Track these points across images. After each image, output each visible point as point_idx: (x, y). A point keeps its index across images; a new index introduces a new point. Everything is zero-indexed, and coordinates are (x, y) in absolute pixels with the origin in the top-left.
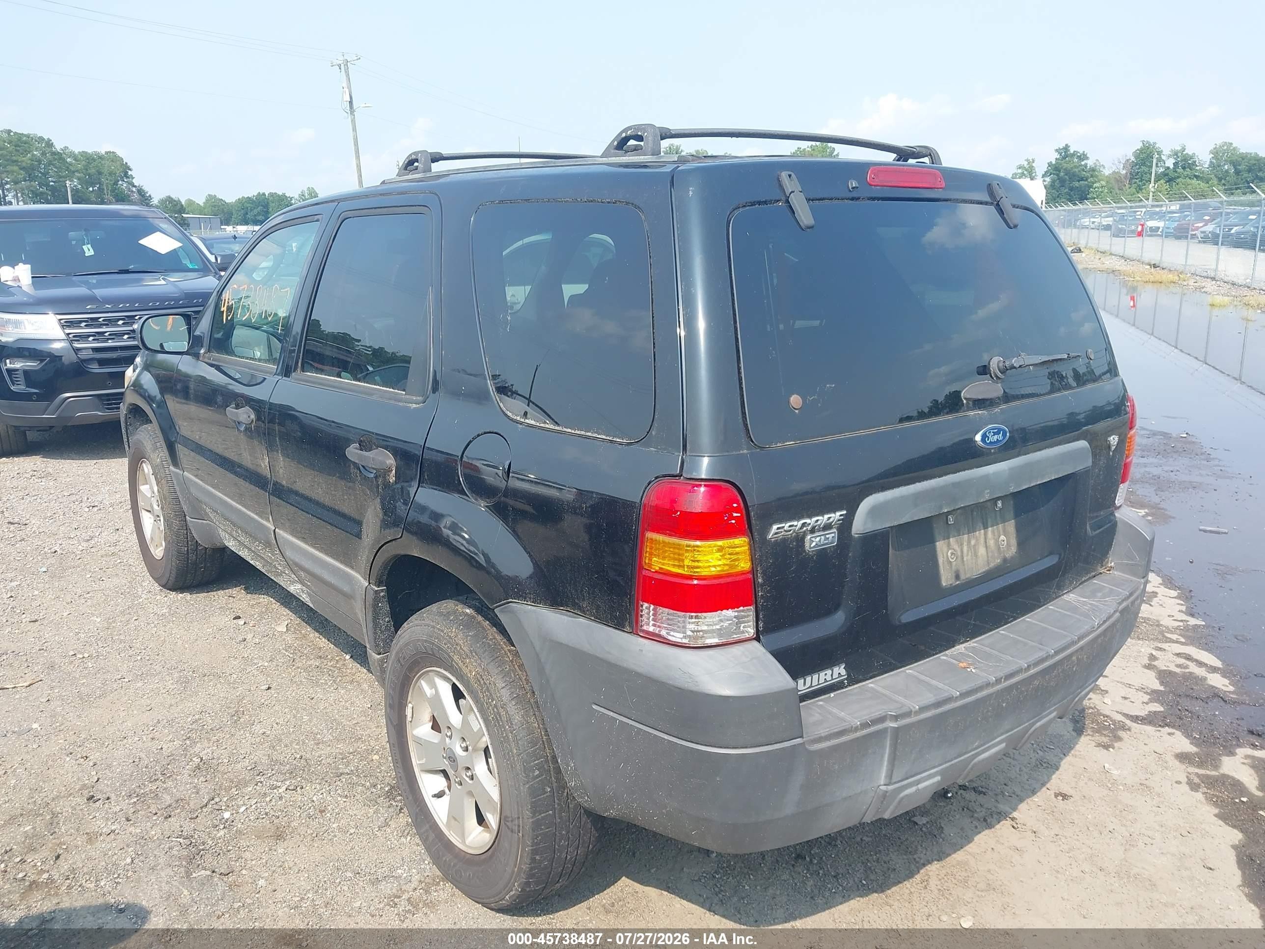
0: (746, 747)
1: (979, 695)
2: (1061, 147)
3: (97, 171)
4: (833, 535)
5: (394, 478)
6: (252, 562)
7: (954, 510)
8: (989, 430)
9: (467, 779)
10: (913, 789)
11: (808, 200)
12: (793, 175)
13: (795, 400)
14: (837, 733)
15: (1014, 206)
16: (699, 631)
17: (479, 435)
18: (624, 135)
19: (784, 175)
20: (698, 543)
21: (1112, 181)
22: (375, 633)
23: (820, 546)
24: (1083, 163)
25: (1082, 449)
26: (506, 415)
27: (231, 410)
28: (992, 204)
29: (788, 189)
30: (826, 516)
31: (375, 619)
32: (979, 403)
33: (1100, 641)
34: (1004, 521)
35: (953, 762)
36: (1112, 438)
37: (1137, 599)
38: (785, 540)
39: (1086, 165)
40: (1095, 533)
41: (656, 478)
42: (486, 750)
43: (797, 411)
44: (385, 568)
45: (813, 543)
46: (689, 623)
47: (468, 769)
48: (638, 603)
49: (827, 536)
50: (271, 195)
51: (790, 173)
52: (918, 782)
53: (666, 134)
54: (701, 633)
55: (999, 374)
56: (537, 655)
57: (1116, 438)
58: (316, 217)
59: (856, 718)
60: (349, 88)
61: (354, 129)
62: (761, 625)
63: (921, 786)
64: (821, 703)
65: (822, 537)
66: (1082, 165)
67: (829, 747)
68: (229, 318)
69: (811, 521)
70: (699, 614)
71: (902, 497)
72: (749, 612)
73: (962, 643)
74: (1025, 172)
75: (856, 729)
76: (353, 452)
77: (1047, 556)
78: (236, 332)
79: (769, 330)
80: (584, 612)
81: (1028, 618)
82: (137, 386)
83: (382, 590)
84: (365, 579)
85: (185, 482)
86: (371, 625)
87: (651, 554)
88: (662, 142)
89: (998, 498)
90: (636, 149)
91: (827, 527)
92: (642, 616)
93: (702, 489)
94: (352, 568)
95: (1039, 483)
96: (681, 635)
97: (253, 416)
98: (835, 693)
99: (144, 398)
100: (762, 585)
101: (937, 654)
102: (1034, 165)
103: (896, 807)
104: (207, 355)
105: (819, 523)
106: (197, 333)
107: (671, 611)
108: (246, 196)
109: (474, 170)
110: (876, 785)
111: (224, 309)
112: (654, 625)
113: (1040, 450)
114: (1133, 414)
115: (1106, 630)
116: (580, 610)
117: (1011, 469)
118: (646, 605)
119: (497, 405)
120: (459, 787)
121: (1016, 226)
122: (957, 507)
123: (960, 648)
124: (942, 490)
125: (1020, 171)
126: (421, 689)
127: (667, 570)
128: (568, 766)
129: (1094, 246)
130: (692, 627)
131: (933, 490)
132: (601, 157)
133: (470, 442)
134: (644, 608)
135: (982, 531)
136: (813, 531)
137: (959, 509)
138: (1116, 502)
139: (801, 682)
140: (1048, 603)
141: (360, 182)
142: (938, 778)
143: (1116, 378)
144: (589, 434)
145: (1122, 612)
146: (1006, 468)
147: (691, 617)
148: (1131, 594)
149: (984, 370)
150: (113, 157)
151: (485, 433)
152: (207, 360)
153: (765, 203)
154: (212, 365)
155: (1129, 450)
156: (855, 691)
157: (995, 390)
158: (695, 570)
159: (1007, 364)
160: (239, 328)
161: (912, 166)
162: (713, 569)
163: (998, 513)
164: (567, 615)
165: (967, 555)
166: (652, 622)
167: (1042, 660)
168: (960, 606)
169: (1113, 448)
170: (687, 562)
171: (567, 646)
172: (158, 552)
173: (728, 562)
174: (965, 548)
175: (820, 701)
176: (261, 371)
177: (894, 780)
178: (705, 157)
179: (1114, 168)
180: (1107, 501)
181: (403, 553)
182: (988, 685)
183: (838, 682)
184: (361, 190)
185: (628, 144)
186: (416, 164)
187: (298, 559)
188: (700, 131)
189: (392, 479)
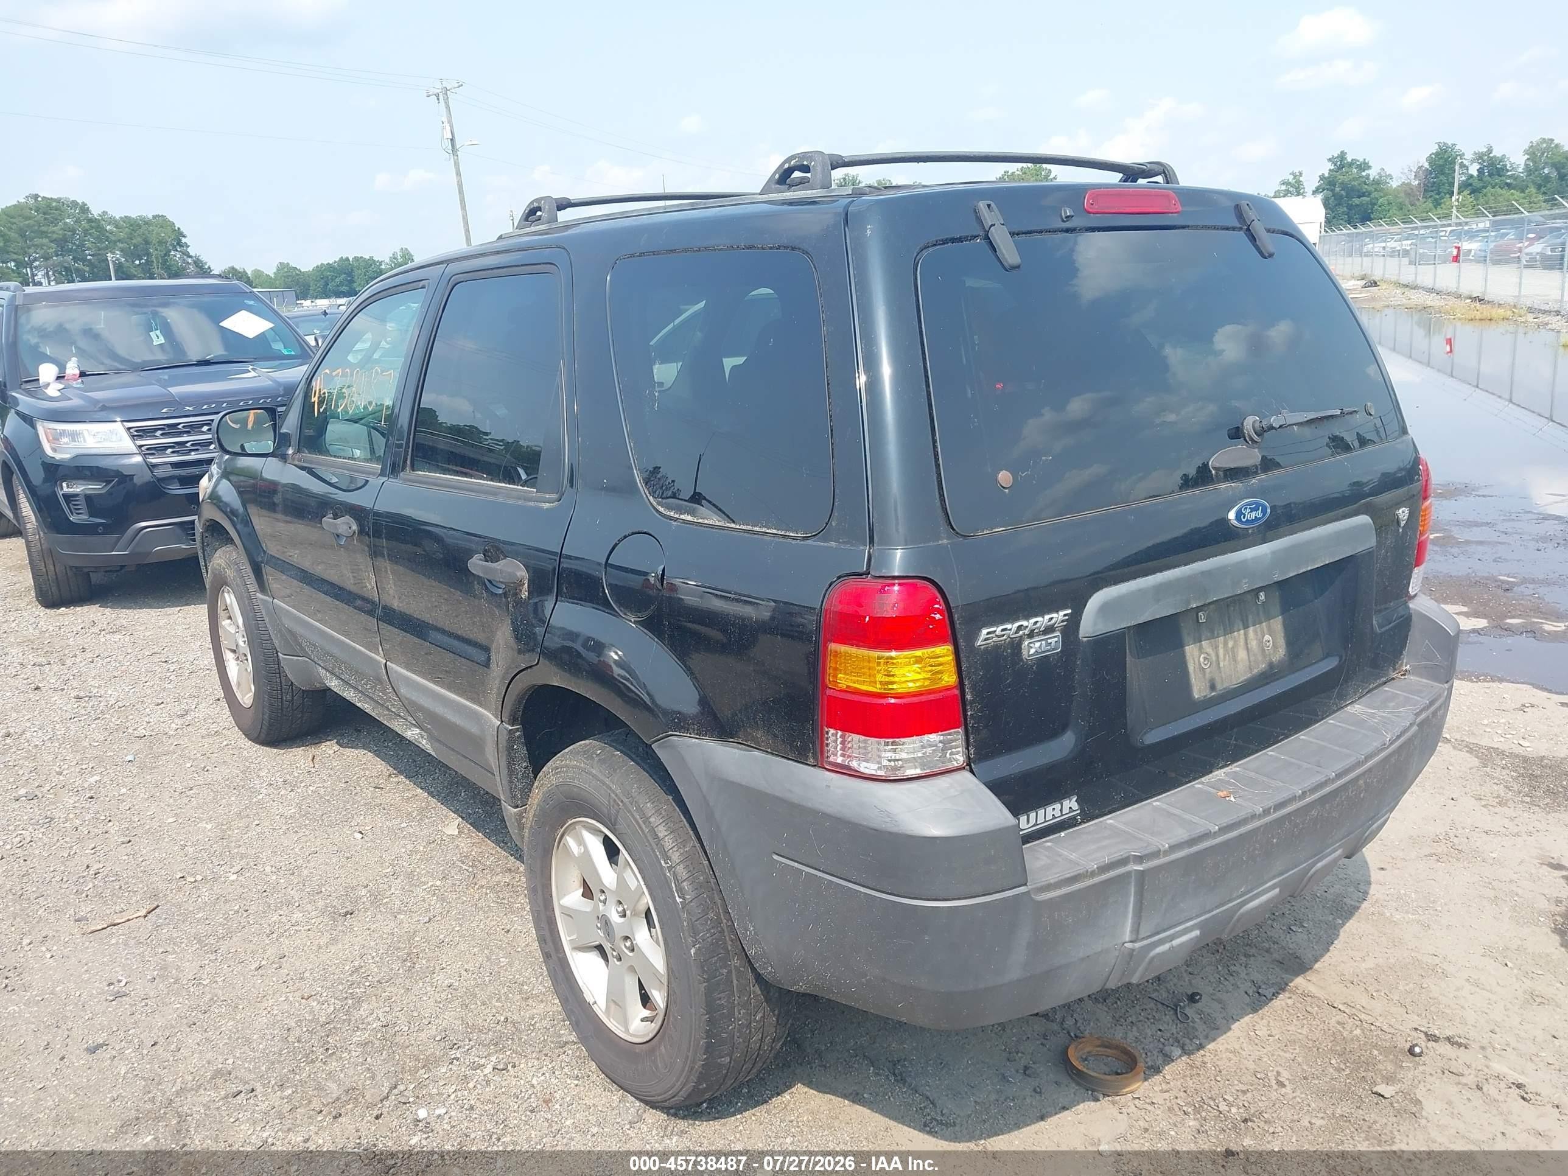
0: (959, 899)
1: (1243, 829)
2: (1336, 155)
3: (144, 240)
4: (1056, 639)
5: (527, 593)
6: (359, 705)
7: (1204, 605)
8: (1245, 506)
9: (626, 951)
10: (1166, 946)
11: (1012, 234)
12: (993, 204)
13: (1004, 477)
14: (1068, 879)
15: (1268, 231)
16: (898, 760)
17: (625, 537)
18: (786, 166)
19: (982, 205)
20: (893, 654)
21: (1402, 195)
22: (511, 782)
23: (1041, 653)
24: (1364, 174)
25: (1362, 527)
26: (657, 511)
27: (327, 520)
28: (1241, 229)
29: (987, 223)
30: (1047, 617)
31: (510, 764)
32: (1233, 474)
33: (1393, 760)
34: (1269, 618)
35: (1214, 913)
36: (1400, 511)
37: (1439, 708)
38: (997, 647)
39: (1368, 175)
40: (1383, 630)
41: (839, 578)
42: (648, 913)
43: (1007, 491)
44: (520, 702)
45: (1033, 649)
46: (885, 751)
47: (627, 938)
48: (822, 729)
49: (1049, 641)
50: (356, 259)
51: (989, 202)
52: (1172, 938)
53: (838, 163)
54: (900, 763)
55: (1255, 437)
56: (704, 797)
57: (1406, 510)
58: (422, 283)
59: (1092, 861)
60: (450, 122)
61: (458, 174)
62: (972, 751)
63: (1176, 942)
64: (1049, 844)
65: (1043, 642)
66: (1362, 177)
67: (1060, 897)
68: (321, 410)
69: (1028, 623)
70: (897, 740)
71: (1139, 590)
72: (957, 736)
73: (1221, 768)
74: (1291, 189)
75: (1093, 874)
76: (476, 564)
77: (1323, 659)
78: (329, 427)
79: (969, 395)
80: (757, 743)
81: (1302, 736)
82: (214, 497)
83: (517, 730)
84: (496, 717)
85: (275, 611)
86: (505, 771)
87: (836, 669)
88: (833, 172)
89: (1260, 589)
90: (802, 182)
91: (1049, 630)
92: (827, 745)
93: (896, 588)
94: (481, 705)
95: (1309, 568)
96: (876, 766)
97: (355, 527)
98: (1066, 832)
99: (225, 513)
100: (972, 702)
101: (1190, 782)
102: (1301, 179)
103: (1146, 970)
104: (297, 456)
105: (1038, 625)
106: (284, 430)
107: (863, 738)
108: (325, 263)
109: (609, 217)
110: (1120, 941)
111: (315, 399)
112: (843, 755)
113: (1311, 528)
114: (1427, 481)
115: (1401, 747)
116: (752, 740)
117: (1273, 553)
118: (832, 731)
119: (646, 499)
120: (618, 963)
121: (1271, 255)
122: (1208, 601)
123: (1219, 774)
124: (1190, 580)
125: (1284, 187)
126: (567, 848)
127: (855, 688)
128: (748, 930)
129: (1394, 278)
130: (889, 755)
131: (1178, 581)
132: (760, 194)
133: (616, 545)
134: (830, 734)
135: (1242, 632)
136: (1031, 635)
137: (1210, 603)
138: (1410, 590)
139: (1023, 819)
140: (1327, 716)
141: (468, 240)
142: (1197, 933)
143: (1404, 438)
144: (757, 529)
145: (1420, 725)
146: (1268, 552)
147: (887, 744)
148: (1432, 703)
149: (1236, 433)
150: (162, 222)
151: (633, 534)
152: (296, 462)
153: (960, 240)
154: (303, 468)
155: (1423, 526)
156: (1092, 828)
157: (1250, 457)
158: (890, 686)
159: (1265, 424)
160: (333, 422)
161: (1142, 186)
162: (911, 685)
163: (1261, 609)
164: (738, 748)
165: (1224, 660)
166: (840, 753)
167: (1321, 785)
168: (1216, 722)
169: (1403, 524)
170: (880, 677)
171: (740, 785)
172: (246, 698)
173: (929, 675)
174: (1221, 652)
175: (1047, 842)
176: (363, 473)
177: (1141, 936)
178: (885, 188)
179: (1404, 179)
180: (1398, 589)
181: (541, 682)
182: (1254, 817)
183: (1069, 818)
184: (470, 248)
185: (793, 176)
186: (539, 213)
187: (414, 696)
188: (879, 157)
189: (525, 595)
